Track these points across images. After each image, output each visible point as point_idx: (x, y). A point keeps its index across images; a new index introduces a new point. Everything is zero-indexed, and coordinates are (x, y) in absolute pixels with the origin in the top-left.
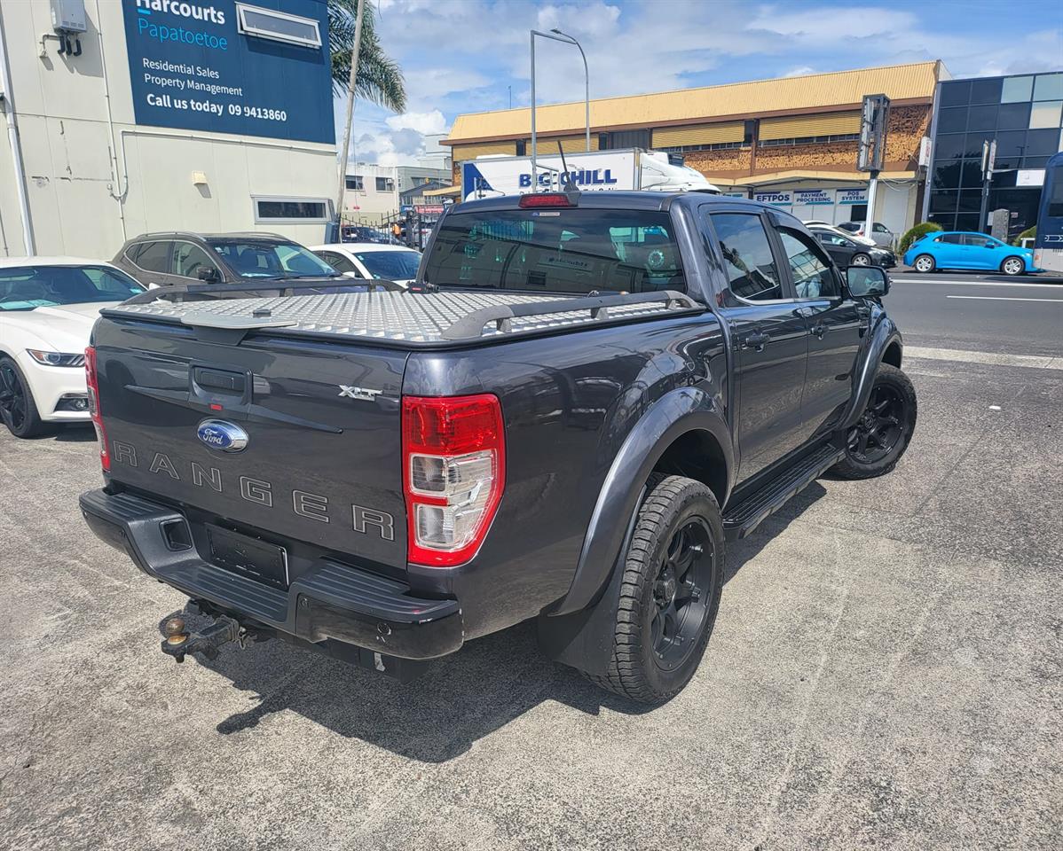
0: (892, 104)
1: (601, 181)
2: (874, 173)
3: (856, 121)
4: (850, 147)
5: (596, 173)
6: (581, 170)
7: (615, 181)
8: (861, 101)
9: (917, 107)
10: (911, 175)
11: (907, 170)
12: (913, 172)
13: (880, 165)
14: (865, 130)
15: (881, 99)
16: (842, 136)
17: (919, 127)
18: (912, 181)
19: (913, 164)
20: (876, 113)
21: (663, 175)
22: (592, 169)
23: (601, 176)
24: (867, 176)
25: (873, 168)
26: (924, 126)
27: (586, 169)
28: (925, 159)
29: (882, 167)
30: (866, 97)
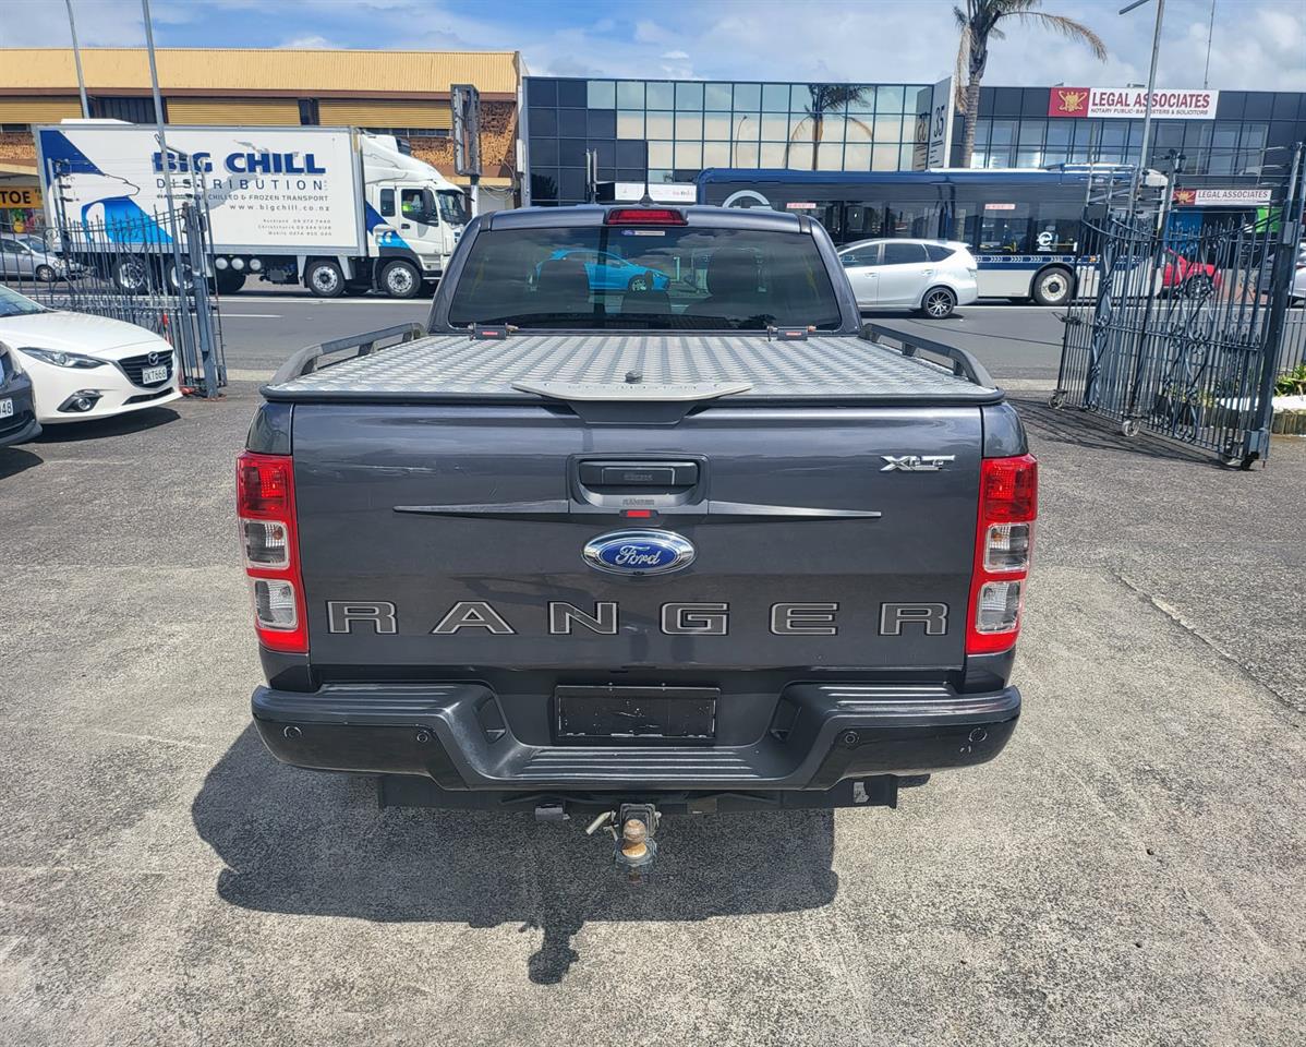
0: (482, 98)
1: (300, 171)
2: (475, 178)
3: (447, 113)
4: (434, 144)
5: (289, 158)
6: (264, 152)
7: (322, 171)
8: (449, 90)
9: (501, 103)
10: (507, 182)
11: (499, 176)
12: (509, 180)
13: (478, 169)
14: (457, 125)
15: (469, 90)
16: (422, 130)
17: (506, 128)
18: (510, 190)
19: (507, 169)
20: (466, 105)
21: (396, 166)
22: (283, 151)
23: (299, 163)
24: (467, 181)
25: (471, 172)
26: (511, 127)
27: (272, 151)
28: (522, 165)
29: (481, 170)
30: (454, 87)
